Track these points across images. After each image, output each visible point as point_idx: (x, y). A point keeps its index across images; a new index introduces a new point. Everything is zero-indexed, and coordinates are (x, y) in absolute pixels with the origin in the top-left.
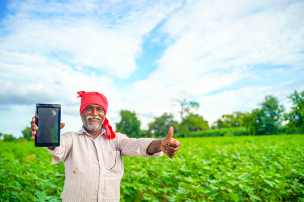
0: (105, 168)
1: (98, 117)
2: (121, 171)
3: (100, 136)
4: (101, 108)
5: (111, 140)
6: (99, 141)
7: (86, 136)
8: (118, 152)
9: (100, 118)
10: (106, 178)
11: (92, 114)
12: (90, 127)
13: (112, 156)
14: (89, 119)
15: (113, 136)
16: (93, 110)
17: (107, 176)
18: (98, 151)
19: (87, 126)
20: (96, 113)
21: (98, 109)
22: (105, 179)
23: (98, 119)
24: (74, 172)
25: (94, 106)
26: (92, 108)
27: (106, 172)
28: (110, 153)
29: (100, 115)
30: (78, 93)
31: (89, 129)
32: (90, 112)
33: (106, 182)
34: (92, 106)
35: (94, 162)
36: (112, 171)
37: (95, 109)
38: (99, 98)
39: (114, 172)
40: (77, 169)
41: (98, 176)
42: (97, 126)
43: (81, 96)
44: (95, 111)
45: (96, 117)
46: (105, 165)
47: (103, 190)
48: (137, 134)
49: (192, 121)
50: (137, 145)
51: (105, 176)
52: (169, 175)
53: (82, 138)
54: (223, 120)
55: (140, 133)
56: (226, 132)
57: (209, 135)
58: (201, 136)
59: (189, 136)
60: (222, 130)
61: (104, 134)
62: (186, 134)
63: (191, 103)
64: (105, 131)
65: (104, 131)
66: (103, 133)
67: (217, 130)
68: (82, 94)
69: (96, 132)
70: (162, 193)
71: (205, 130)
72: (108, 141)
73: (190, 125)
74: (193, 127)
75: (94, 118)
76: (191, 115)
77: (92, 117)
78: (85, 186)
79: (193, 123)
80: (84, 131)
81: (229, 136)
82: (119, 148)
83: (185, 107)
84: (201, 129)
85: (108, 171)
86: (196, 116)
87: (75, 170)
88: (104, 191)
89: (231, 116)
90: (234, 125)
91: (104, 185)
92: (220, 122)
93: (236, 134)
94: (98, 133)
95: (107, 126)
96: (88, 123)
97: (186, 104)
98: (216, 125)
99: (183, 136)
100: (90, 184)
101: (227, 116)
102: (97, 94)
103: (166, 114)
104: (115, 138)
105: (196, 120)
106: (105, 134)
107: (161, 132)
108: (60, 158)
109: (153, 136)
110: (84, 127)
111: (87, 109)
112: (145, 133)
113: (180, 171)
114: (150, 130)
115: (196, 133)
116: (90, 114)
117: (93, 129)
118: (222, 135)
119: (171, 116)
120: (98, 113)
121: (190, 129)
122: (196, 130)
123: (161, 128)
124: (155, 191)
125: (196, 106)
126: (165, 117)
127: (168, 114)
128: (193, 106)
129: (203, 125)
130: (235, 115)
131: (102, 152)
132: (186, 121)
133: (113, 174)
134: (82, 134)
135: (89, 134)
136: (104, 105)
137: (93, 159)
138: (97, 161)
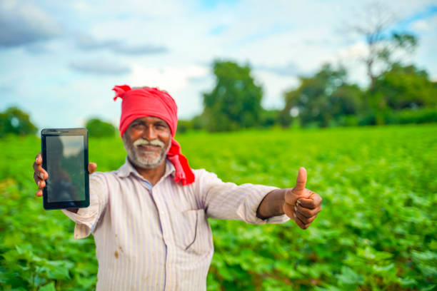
0: (176, 245)
1: (157, 142)
2: (208, 249)
3: (162, 179)
5: (185, 187)
6: (163, 190)
7: (135, 181)
8: (201, 212)
9: (161, 143)
10: (178, 266)
11: (145, 136)
12: (142, 162)
13: (189, 221)
14: (140, 146)
15: (190, 178)
16: (147, 129)
17: (181, 262)
18: (162, 212)
19: (135, 159)
20: (153, 133)
21: (157, 125)
22: (176, 268)
23: (158, 146)
24: (116, 255)
25: (149, 119)
26: (143, 123)
27: (177, 255)
28: (184, 214)
29: (160, 138)
30: (114, 89)
32: (141, 132)
33: (179, 273)
34: (144, 120)
35: (153, 235)
36: (189, 252)
37: (151, 126)
39: (194, 252)
40: (120, 248)
41: (163, 263)
42: (155, 159)
43: (121, 96)
44: (151, 130)
45: (153, 142)
46: (175, 240)
48: (256, 118)
49: (397, 82)
50: (238, 200)
51: (177, 262)
52: (325, 237)
55: (263, 117)
58: (420, 121)
59: (388, 122)
61: (171, 176)
62: (380, 117)
63: (396, 36)
64: (173, 169)
65: (171, 169)
66: (168, 173)
68: (124, 92)
69: (155, 170)
70: (307, 276)
72: (180, 189)
73: (393, 94)
74: (401, 99)
75: (150, 144)
76: (396, 67)
77: (145, 142)
79: (401, 90)
82: (203, 203)
83: (380, 46)
84: (420, 104)
85: (183, 253)
86: (410, 69)
87: (119, 251)
91: (175, 280)
94: (159, 172)
95: (177, 157)
96: (137, 155)
97: (382, 39)
99: (372, 123)
100: (147, 278)
102: (155, 92)
103: (327, 66)
104: (194, 184)
105: (408, 80)
106: (174, 175)
107: (316, 111)
108: (90, 226)
109: (296, 125)
110: (131, 162)
111: (134, 126)
112: (274, 116)
113: (349, 227)
114: (288, 107)
115: (406, 114)
116: (142, 137)
117: (148, 165)
119: (342, 73)
120: (158, 132)
121: (392, 105)
122: (407, 106)
123: (316, 103)
124: (292, 273)
125: (408, 44)
126: (326, 75)
127: (335, 67)
128: (401, 44)
129: (425, 94)
131: (169, 213)
132: (379, 84)
133: (192, 257)
134: (128, 177)
135: (141, 177)
136: (168, 117)
137: (152, 229)
138: (159, 232)
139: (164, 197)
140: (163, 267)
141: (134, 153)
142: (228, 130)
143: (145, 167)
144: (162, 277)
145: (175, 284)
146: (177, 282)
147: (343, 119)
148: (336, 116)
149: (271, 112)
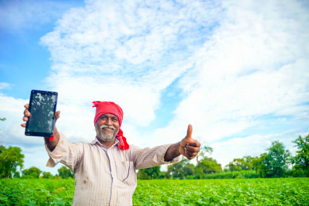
0: (118, 178)
1: (112, 127)
2: (135, 183)
3: (113, 146)
4: (116, 118)
5: (124, 151)
6: (112, 152)
7: (99, 146)
8: (132, 163)
9: (114, 128)
10: (118, 189)
11: (106, 123)
12: (103, 137)
13: (125, 167)
14: (103, 128)
16: (108, 120)
17: (120, 187)
18: (111, 161)
19: (100, 135)
20: (110, 122)
21: (113, 119)
22: (117, 190)
23: (113, 129)
24: (85, 182)
25: (109, 115)
26: (107, 118)
27: (118, 183)
28: (123, 163)
29: (114, 125)
31: (103, 139)
32: (104, 121)
33: (119, 193)
34: (106, 115)
35: (106, 172)
36: (125, 183)
37: (110, 118)
38: (114, 107)
39: (127, 183)
40: (87, 178)
41: (110, 186)
44: (110, 120)
45: (110, 127)
46: (117, 176)
47: (115, 201)
48: (158, 175)
49: (206, 164)
50: (153, 154)
51: (118, 187)
53: (94, 149)
54: (234, 163)
55: (160, 175)
56: (237, 175)
57: (223, 177)
58: (215, 178)
59: (203, 178)
60: (234, 173)
61: (117, 145)
62: (201, 176)
63: (206, 148)
64: (118, 141)
65: (117, 142)
66: (116, 143)
67: (229, 173)
71: (219, 172)
72: (121, 152)
73: (205, 168)
74: (208, 170)
75: (108, 128)
76: (206, 159)
77: (106, 126)
78: (95, 197)
79: (208, 166)
80: (97, 141)
81: (240, 178)
84: (214, 172)
85: (121, 183)
86: (210, 159)
88: (116, 203)
89: (242, 160)
90: (244, 168)
92: (231, 165)
93: (247, 177)
95: (121, 137)
96: (101, 133)
98: (228, 168)
99: (199, 178)
101: (238, 160)
102: (112, 103)
104: (129, 150)
105: (210, 163)
106: (119, 145)
107: (179, 173)
109: (172, 178)
110: (97, 138)
111: (101, 118)
112: (164, 174)
114: (169, 172)
115: (210, 175)
117: (106, 139)
118: (234, 177)
120: (113, 123)
122: (210, 172)
123: (179, 170)
125: (210, 151)
128: (207, 151)
129: (216, 168)
130: (245, 159)
131: (115, 162)
132: (201, 164)
133: (125, 185)
134: (95, 144)
135: (102, 145)
136: (118, 115)
137: (105, 168)
138: (109, 171)
139: (113, 154)
140: (110, 189)
141: (100, 132)
142: (147, 179)
143: (105, 140)
144: (109, 194)
145: (116, 198)
146: (117, 197)
147: (188, 176)
148: (185, 175)
149: (163, 172)
